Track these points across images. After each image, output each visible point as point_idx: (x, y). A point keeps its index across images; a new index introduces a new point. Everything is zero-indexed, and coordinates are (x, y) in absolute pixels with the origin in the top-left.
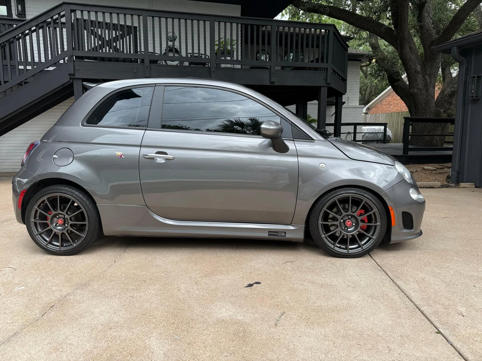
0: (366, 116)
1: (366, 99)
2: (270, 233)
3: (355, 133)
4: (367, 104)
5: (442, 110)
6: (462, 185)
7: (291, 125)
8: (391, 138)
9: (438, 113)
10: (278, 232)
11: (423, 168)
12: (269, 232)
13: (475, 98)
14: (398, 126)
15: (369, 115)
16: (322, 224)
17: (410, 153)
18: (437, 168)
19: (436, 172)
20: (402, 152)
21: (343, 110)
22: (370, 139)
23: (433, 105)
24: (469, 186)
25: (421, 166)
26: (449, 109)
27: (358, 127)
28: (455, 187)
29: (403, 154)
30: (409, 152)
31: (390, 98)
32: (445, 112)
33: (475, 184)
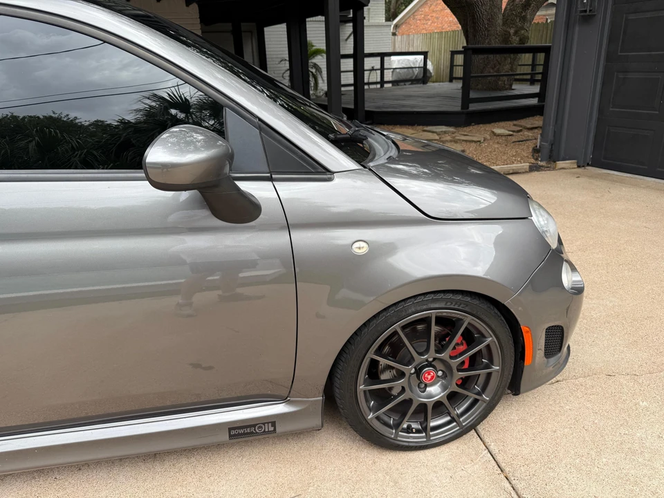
0: (395, 40)
1: (392, 10)
2: (233, 432)
3: (382, 69)
4: (394, 19)
5: (512, 31)
6: (560, 164)
7: (260, 129)
8: (431, 73)
9: (506, 37)
10: (254, 426)
11: (493, 132)
12: (230, 429)
13: (588, 13)
14: (440, 54)
15: (399, 37)
16: (365, 392)
17: (473, 107)
18: (513, 131)
19: (514, 139)
20: (460, 104)
21: (366, 31)
22: (404, 78)
23: (500, 21)
24: (568, 165)
25: (488, 127)
26: (522, 28)
27: (386, 58)
28: (548, 168)
29: (462, 109)
30: (470, 105)
31: (427, 9)
32: (516, 33)
33: (577, 163)
